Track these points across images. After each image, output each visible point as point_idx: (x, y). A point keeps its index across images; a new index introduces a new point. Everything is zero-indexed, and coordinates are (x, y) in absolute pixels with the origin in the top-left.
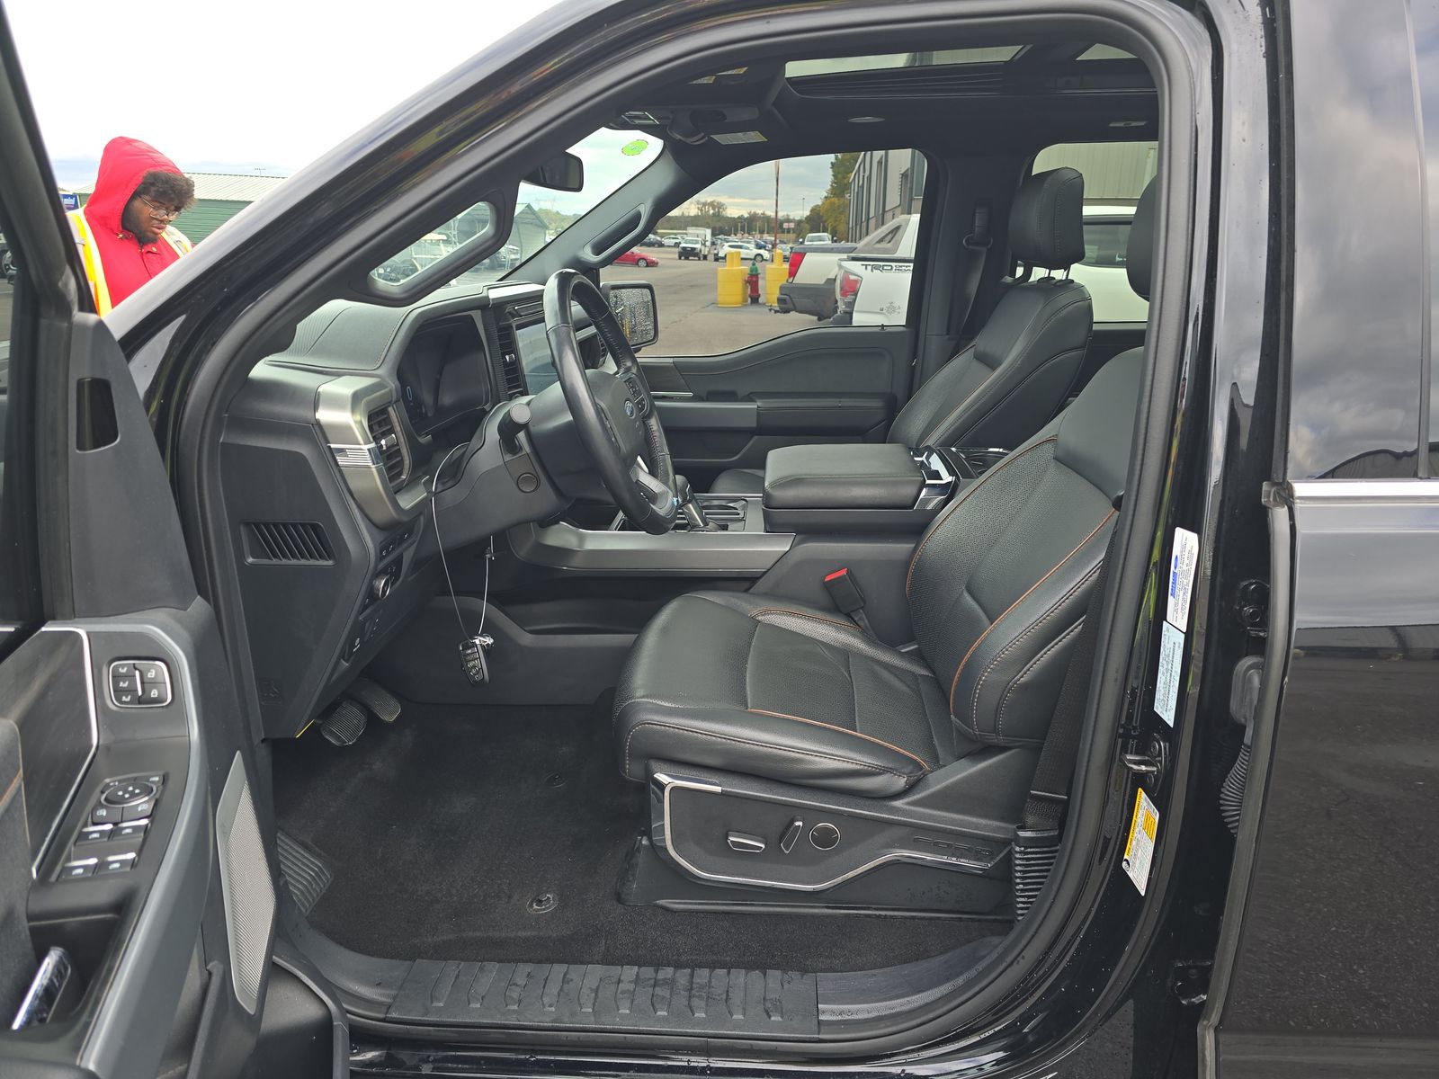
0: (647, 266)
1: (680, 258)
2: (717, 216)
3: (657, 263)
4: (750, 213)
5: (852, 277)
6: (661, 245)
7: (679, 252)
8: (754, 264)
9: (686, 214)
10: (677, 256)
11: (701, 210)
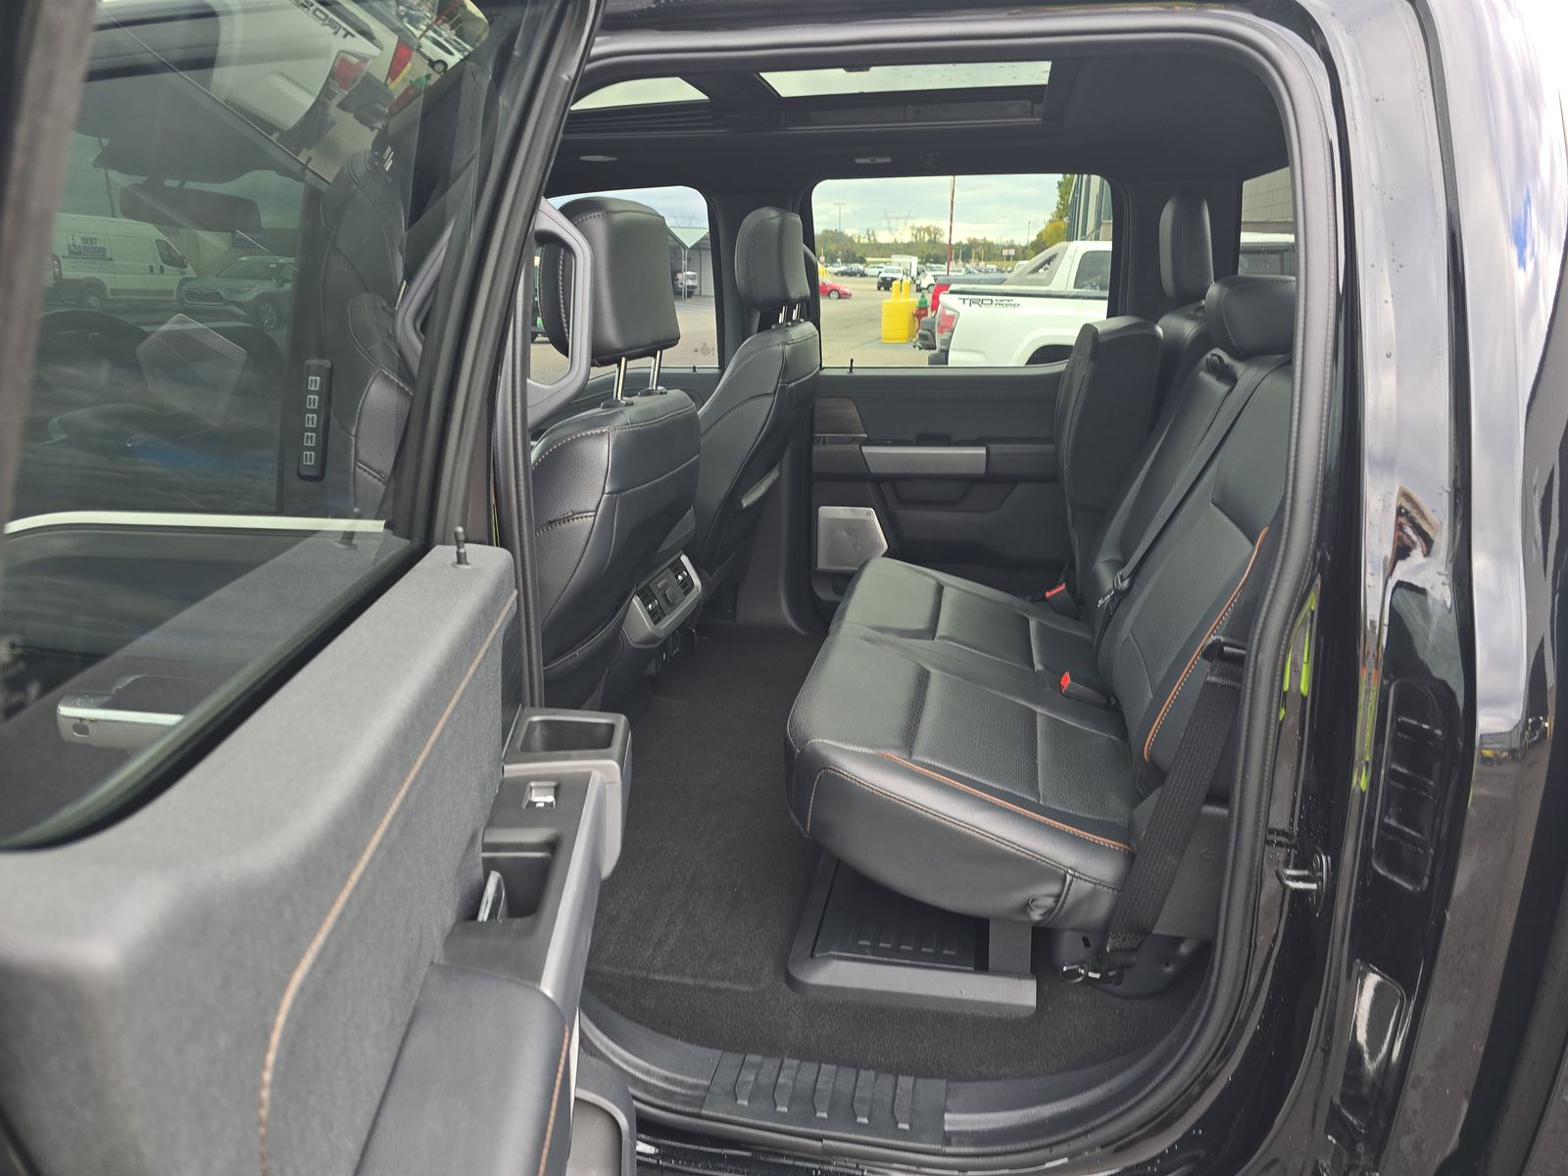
0: (839, 297)
1: (879, 289)
2: (933, 242)
3: (851, 295)
4: (969, 240)
5: (948, 312)
6: (863, 275)
7: (879, 283)
8: (923, 296)
9: (899, 241)
10: (876, 287)
11: (916, 237)
